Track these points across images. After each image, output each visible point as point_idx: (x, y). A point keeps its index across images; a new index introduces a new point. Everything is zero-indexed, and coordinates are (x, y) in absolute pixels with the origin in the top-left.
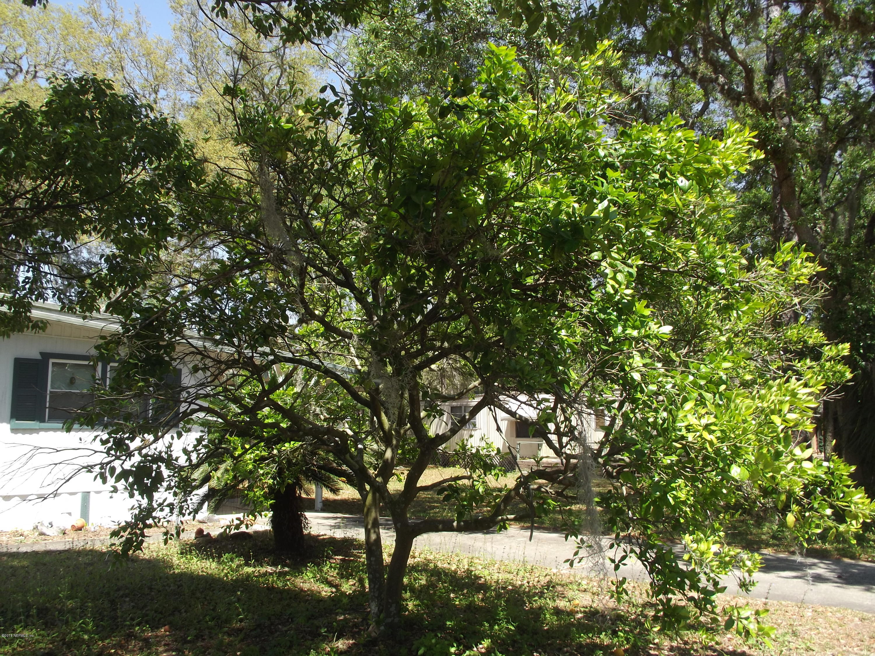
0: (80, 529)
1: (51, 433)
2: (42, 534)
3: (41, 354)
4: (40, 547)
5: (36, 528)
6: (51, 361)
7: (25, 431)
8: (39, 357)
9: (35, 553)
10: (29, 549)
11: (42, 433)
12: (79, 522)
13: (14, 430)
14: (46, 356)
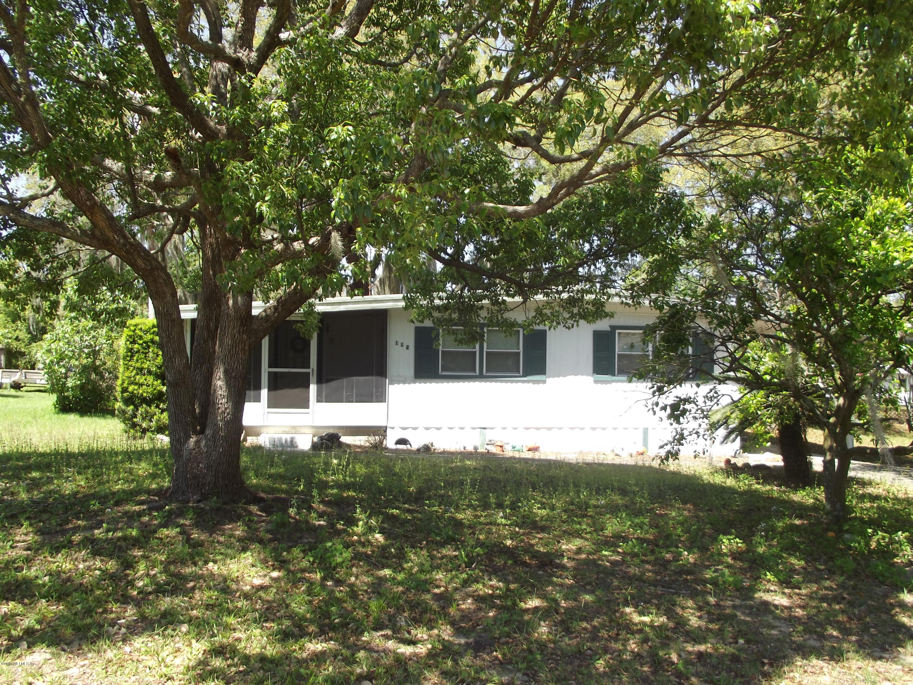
0: (642, 454)
1: (620, 384)
2: (617, 455)
3: (610, 326)
4: (617, 461)
5: (613, 451)
6: (617, 331)
7: (602, 382)
8: (609, 329)
9: (614, 465)
10: (610, 462)
11: (614, 384)
12: (641, 449)
13: (596, 382)
14: (614, 328)
